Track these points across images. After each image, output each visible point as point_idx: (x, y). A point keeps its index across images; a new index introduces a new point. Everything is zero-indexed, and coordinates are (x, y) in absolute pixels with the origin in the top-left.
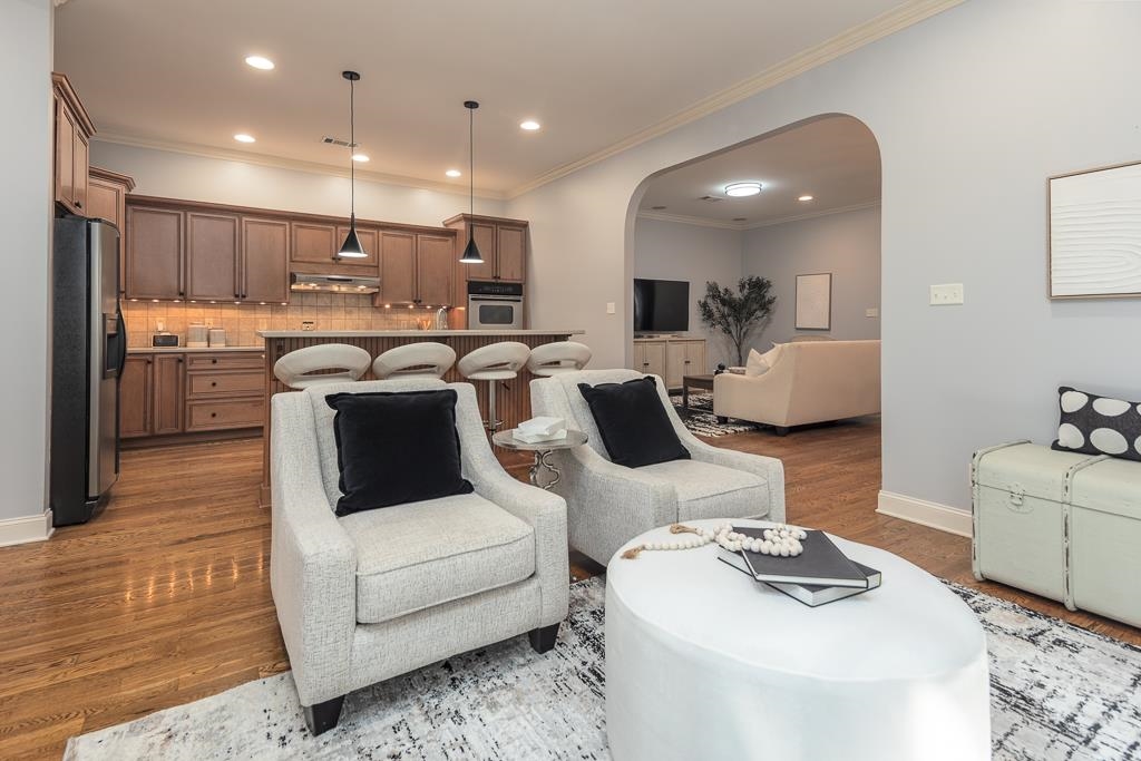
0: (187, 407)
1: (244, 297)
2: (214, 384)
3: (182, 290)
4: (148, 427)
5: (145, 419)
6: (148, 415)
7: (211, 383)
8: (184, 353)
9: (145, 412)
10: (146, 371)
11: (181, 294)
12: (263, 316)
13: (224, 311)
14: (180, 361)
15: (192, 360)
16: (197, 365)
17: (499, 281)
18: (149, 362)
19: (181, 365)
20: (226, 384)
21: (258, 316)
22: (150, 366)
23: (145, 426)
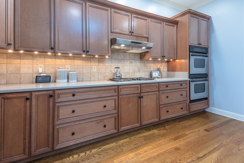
0: (56, 130)
1: (88, 52)
2: (73, 111)
3: (53, 46)
4: (27, 150)
5: (25, 145)
6: (27, 140)
7: (71, 110)
8: (54, 90)
9: (25, 139)
10: (25, 106)
11: (52, 49)
12: (95, 64)
13: (76, 61)
14: (51, 96)
15: (59, 95)
16: (63, 98)
17: (201, 46)
18: (27, 99)
19: (51, 99)
20: (81, 110)
21: (92, 64)
22: (28, 103)
23: (24, 150)
